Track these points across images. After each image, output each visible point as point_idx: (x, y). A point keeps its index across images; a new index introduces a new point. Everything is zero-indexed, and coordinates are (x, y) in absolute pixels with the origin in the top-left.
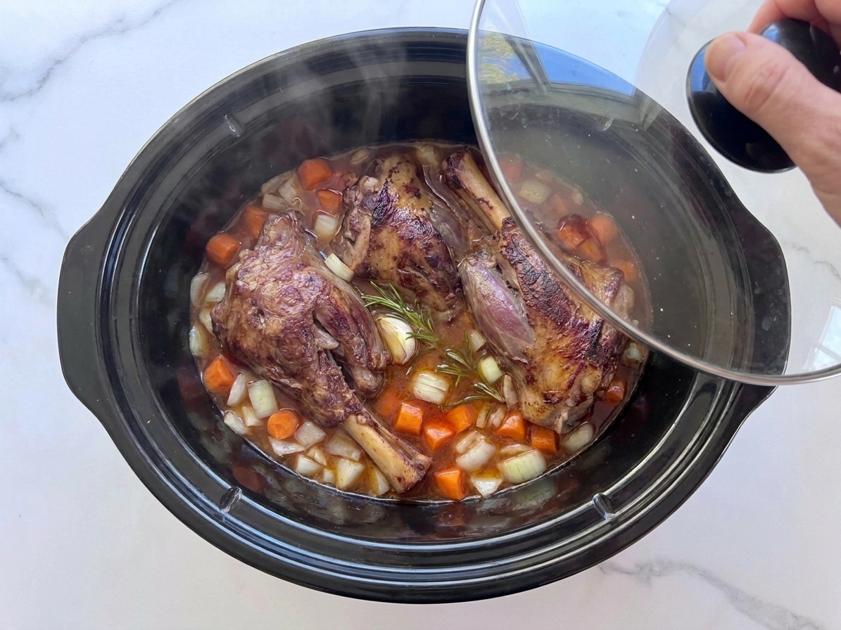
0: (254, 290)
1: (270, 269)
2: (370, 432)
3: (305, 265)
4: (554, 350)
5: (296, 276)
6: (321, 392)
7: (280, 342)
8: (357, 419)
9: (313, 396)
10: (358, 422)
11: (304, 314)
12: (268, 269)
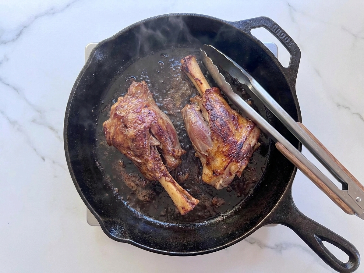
0: (123, 116)
1: (132, 107)
2: (171, 185)
3: (147, 106)
4: (220, 151)
5: (143, 111)
6: (151, 165)
7: (133, 140)
8: (166, 179)
9: (147, 166)
10: (166, 180)
11: (145, 129)
12: (131, 106)
